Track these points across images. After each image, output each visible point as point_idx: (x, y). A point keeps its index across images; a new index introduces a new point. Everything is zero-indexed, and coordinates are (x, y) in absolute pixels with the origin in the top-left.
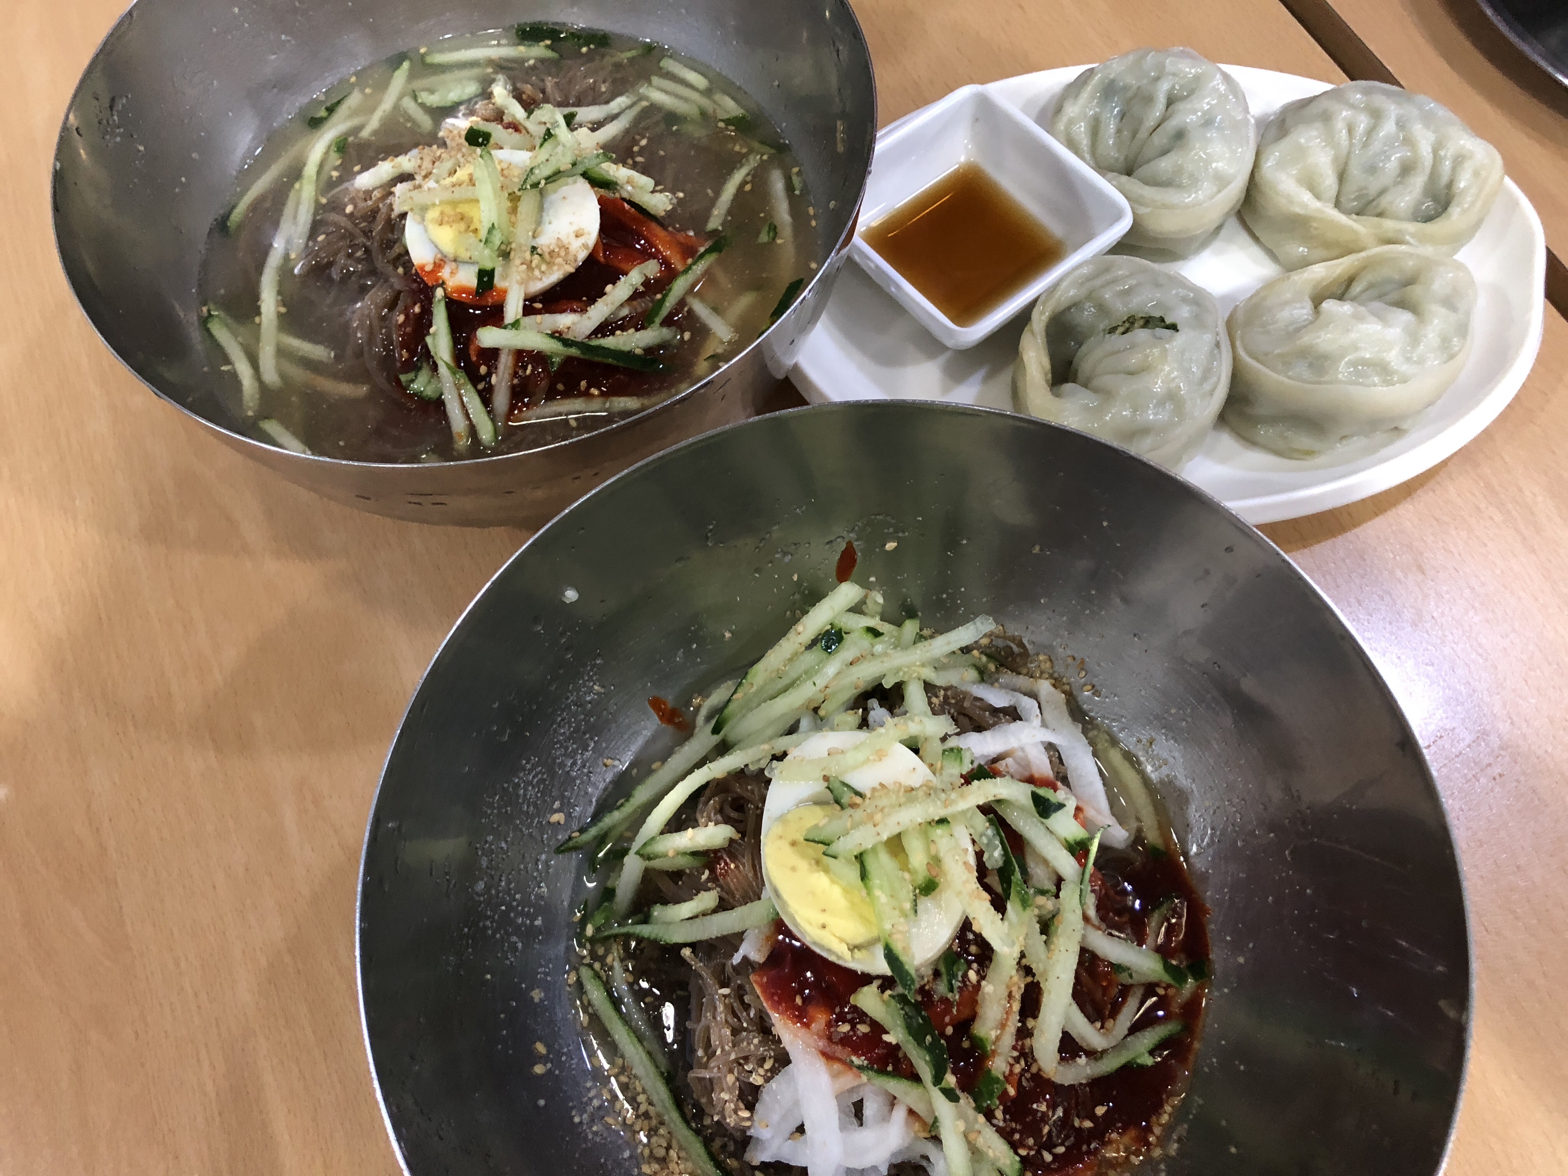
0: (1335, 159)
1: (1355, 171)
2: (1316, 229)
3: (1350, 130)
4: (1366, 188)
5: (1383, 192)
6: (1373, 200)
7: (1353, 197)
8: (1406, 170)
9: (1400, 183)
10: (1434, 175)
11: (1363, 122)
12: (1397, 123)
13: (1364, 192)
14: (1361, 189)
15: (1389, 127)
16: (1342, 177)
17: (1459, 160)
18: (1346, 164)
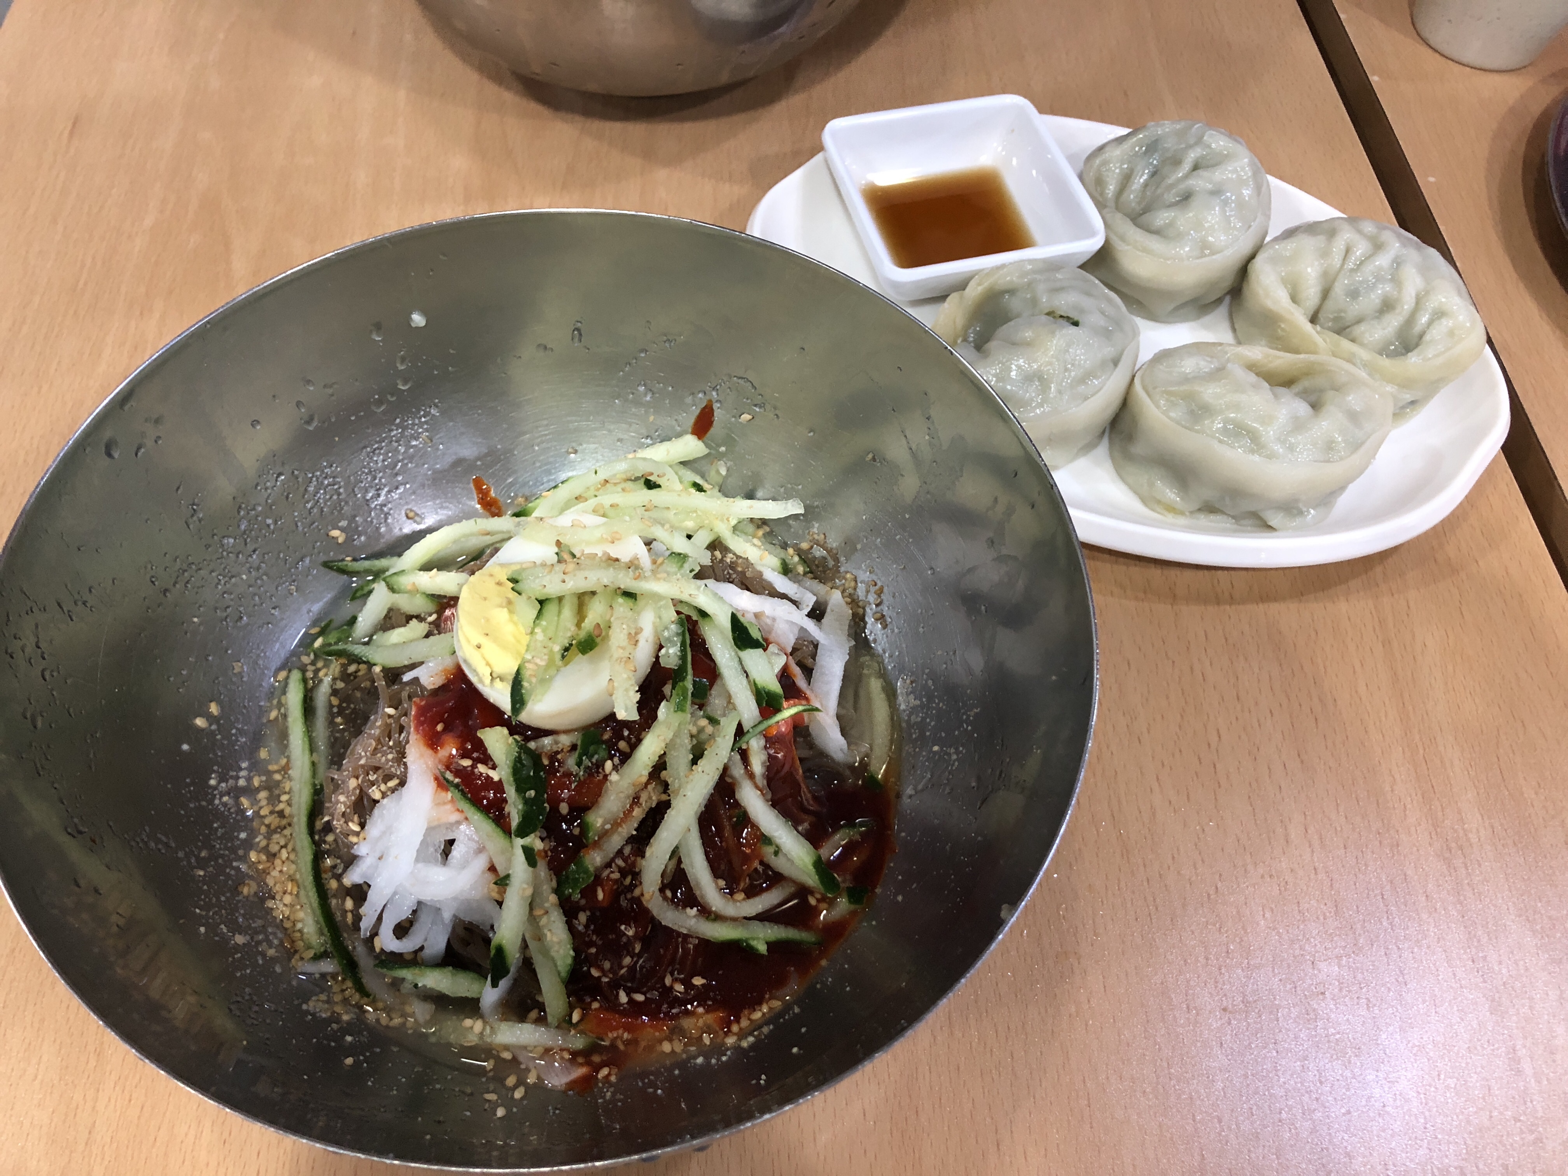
0: (1325, 274)
1: (1339, 290)
2: (1283, 330)
3: (1348, 251)
4: (1345, 312)
5: (1359, 321)
6: (1348, 327)
7: (1331, 316)
8: (1387, 306)
9: (1378, 318)
10: (1410, 321)
11: (1361, 249)
12: (1394, 261)
13: (1343, 314)
14: (1341, 311)
15: (1383, 261)
16: (1326, 294)
17: (1439, 314)
18: (1333, 281)
